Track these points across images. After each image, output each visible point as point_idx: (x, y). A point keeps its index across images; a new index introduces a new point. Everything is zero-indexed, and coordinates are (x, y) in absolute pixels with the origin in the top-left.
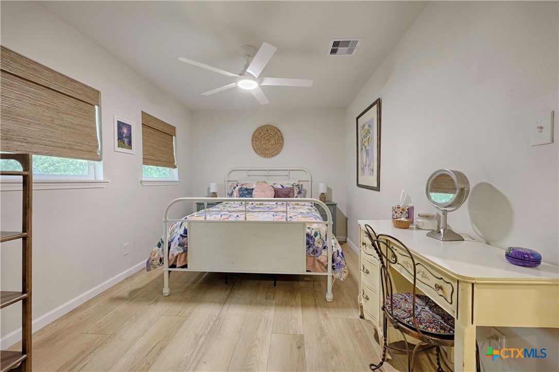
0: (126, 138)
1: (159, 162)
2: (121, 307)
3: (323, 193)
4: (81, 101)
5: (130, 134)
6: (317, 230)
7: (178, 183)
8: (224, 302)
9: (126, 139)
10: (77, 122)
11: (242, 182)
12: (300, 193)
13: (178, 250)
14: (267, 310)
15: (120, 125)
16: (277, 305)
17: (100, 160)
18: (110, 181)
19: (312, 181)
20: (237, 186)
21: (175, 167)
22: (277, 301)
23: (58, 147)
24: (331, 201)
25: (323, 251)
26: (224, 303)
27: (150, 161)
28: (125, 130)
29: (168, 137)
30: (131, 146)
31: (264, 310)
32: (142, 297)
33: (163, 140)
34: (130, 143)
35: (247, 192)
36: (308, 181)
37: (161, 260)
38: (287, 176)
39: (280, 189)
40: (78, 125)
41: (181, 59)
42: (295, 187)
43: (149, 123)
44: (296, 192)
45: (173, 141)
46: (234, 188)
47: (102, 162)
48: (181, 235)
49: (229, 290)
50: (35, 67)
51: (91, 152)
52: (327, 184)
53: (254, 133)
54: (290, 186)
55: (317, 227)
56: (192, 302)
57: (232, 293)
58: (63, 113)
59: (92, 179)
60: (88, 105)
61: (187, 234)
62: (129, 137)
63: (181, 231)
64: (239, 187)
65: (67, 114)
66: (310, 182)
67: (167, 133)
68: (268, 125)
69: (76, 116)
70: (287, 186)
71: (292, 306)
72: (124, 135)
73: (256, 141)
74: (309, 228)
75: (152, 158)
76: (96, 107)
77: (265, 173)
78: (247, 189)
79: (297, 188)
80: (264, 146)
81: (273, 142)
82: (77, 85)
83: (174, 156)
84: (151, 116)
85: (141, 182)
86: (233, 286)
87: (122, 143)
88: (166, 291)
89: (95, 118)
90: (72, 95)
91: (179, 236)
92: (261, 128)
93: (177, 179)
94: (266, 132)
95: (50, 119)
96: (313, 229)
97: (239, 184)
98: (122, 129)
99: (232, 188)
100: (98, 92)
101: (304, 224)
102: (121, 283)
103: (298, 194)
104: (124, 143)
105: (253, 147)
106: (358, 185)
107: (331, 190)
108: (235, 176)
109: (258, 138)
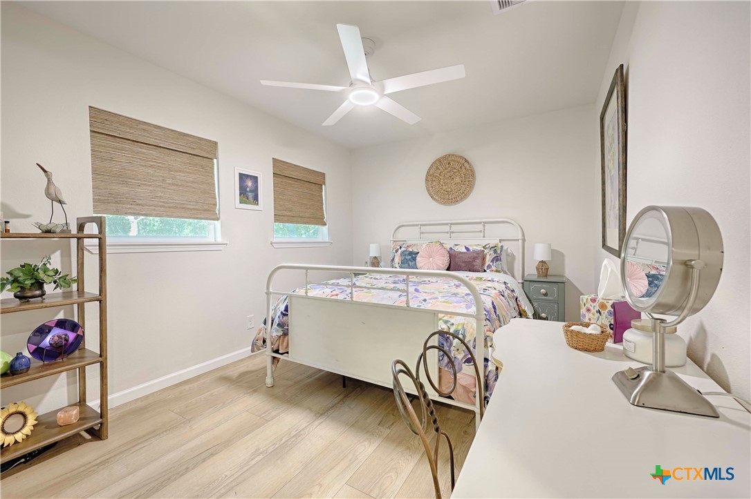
0: (251, 191)
1: (299, 219)
2: (221, 389)
3: (542, 262)
4: (197, 156)
5: (257, 187)
6: (460, 327)
7: (328, 245)
8: (322, 413)
9: (250, 194)
10: (191, 180)
11: (410, 243)
12: (497, 259)
13: (277, 331)
14: (366, 443)
15: (243, 177)
16: (388, 439)
17: (218, 219)
18: (228, 243)
19: (524, 240)
20: (401, 248)
21: (325, 224)
22: (392, 433)
23: (170, 207)
24: (563, 276)
25: (465, 366)
26: (322, 415)
27: (286, 218)
28: (249, 183)
29: (313, 187)
30: (258, 201)
31: (364, 441)
32: (246, 383)
33: (307, 191)
34: (256, 198)
35: (410, 258)
36: (518, 240)
37: (264, 341)
38: (481, 232)
39: (462, 253)
40: (192, 182)
41: (263, 82)
42: (486, 251)
43: (283, 173)
44: (488, 259)
45: (322, 192)
46: (397, 251)
47: (220, 221)
48: (282, 313)
49: (341, 397)
50: (144, 127)
51: (207, 210)
52: (550, 245)
53: (429, 169)
54: (480, 248)
55: (462, 321)
56: (289, 402)
57: (342, 402)
58: (176, 171)
59: (212, 240)
60: (205, 159)
61: (287, 311)
62: (255, 191)
63: (282, 308)
64: (403, 249)
65: (180, 171)
66: (520, 241)
67: (313, 182)
68: (449, 155)
69: (190, 173)
70: (475, 247)
71: (408, 448)
72: (248, 189)
73: (433, 181)
74: (446, 322)
75: (289, 214)
76: (215, 160)
77: (447, 228)
78: (411, 253)
79: (492, 252)
80: (444, 187)
81: (458, 180)
82: (190, 139)
83: (323, 210)
84: (287, 163)
85: (271, 244)
86: (351, 393)
87: (245, 199)
88: (269, 381)
89: (213, 174)
90: (185, 151)
91: (279, 313)
92: (439, 160)
93: (327, 240)
94: (448, 166)
95: (161, 179)
96: (453, 324)
97: (404, 246)
98: (245, 182)
99: (394, 251)
100: (216, 143)
101: (435, 313)
102: (241, 360)
103: (492, 261)
104: (248, 199)
105: (428, 190)
106: (604, 245)
107: (562, 255)
108: (403, 235)
109: (436, 177)
